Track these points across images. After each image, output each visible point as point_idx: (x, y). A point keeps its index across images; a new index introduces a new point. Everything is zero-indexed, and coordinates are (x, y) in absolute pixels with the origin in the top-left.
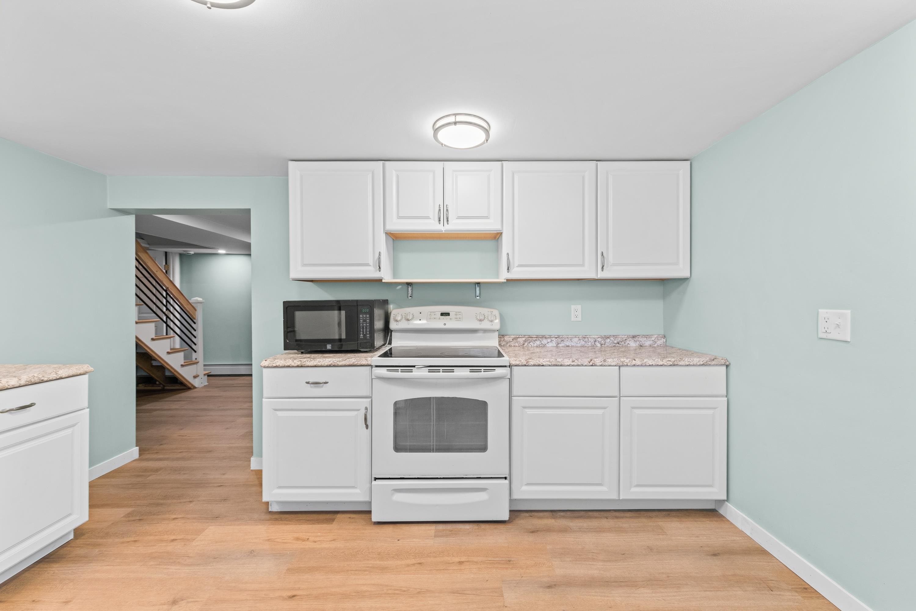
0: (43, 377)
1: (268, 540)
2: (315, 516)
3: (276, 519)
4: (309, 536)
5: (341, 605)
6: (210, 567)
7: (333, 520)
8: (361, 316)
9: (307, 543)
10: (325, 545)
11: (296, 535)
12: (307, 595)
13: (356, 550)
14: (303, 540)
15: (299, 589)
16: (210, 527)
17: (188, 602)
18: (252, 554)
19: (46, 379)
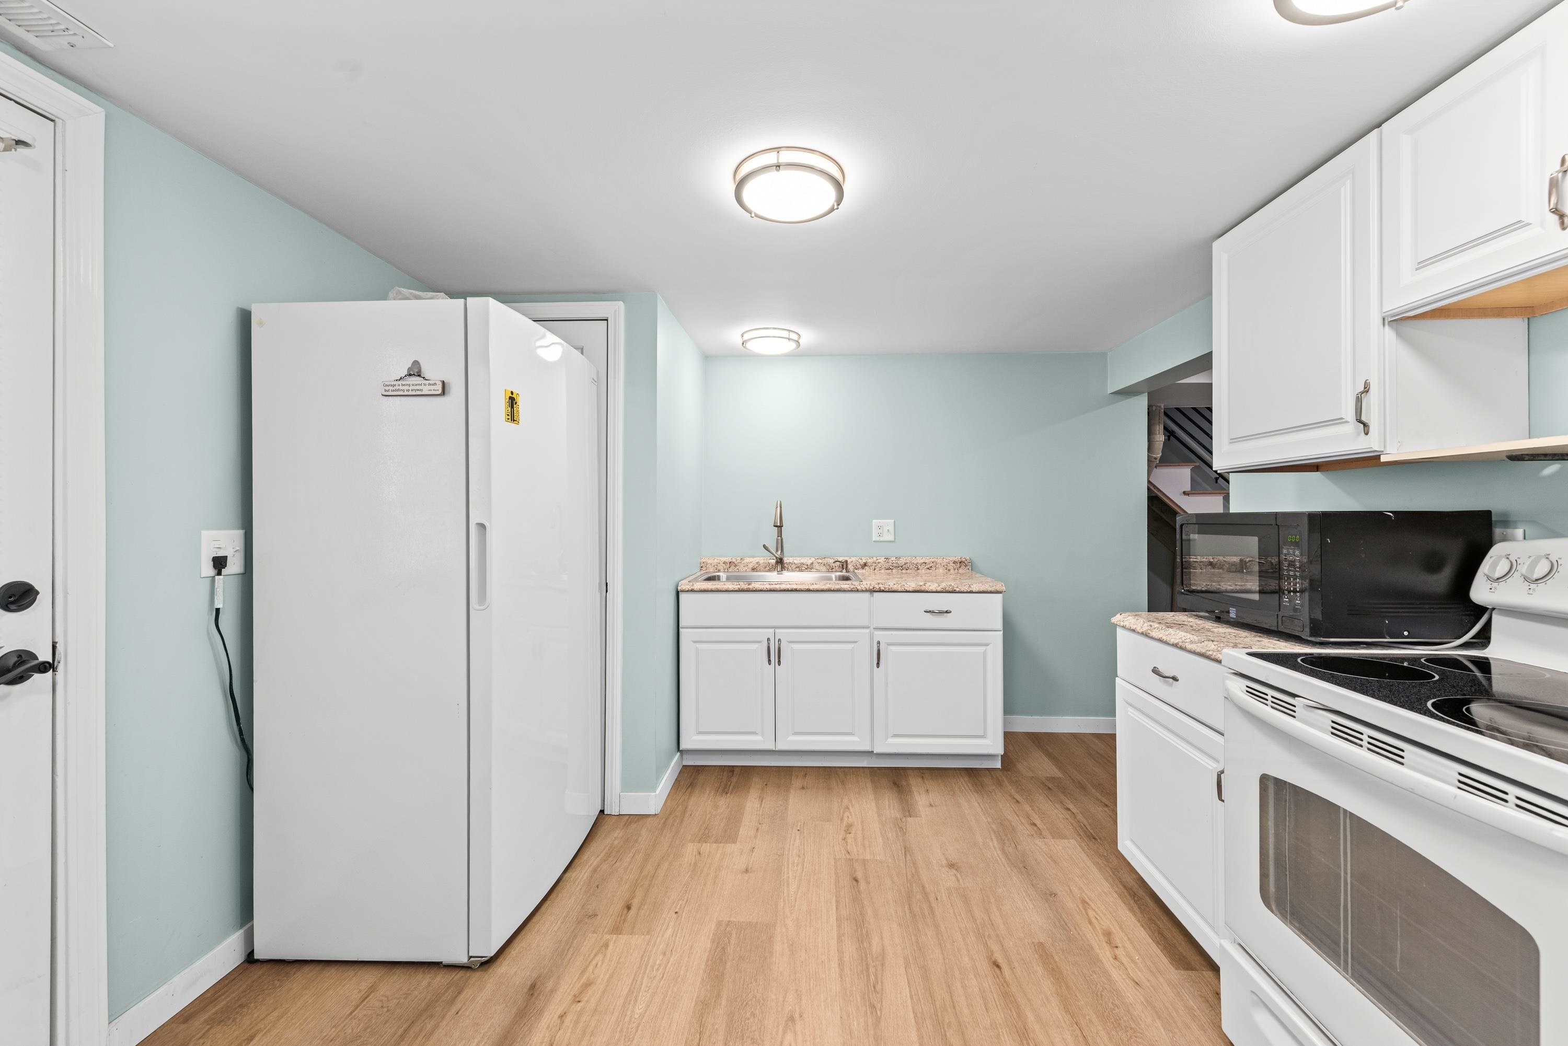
0: (957, 587)
1: (1084, 902)
2: (1179, 939)
3: (1133, 895)
4: (1124, 947)
5: (1004, 1031)
6: (1008, 869)
7: (1188, 966)
8: (1285, 551)
9: (1107, 948)
10: (1116, 975)
11: (1115, 929)
12: (1005, 982)
13: (1133, 1026)
14: (1109, 942)
15: (1012, 969)
16: (1073, 841)
17: (955, 875)
18: (1050, 896)
19: (958, 590)
